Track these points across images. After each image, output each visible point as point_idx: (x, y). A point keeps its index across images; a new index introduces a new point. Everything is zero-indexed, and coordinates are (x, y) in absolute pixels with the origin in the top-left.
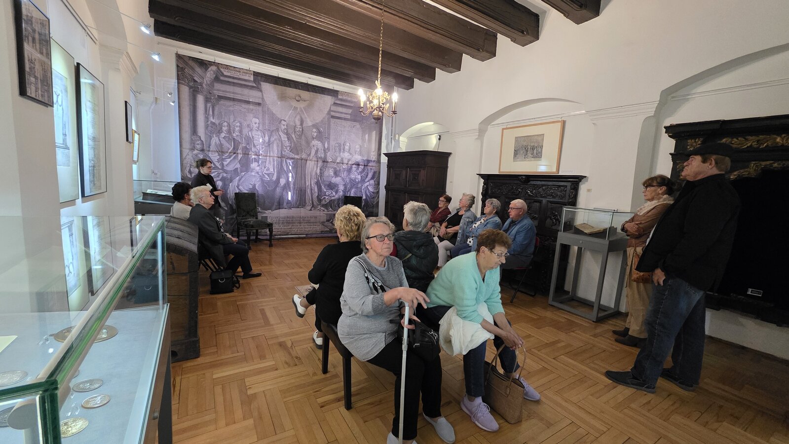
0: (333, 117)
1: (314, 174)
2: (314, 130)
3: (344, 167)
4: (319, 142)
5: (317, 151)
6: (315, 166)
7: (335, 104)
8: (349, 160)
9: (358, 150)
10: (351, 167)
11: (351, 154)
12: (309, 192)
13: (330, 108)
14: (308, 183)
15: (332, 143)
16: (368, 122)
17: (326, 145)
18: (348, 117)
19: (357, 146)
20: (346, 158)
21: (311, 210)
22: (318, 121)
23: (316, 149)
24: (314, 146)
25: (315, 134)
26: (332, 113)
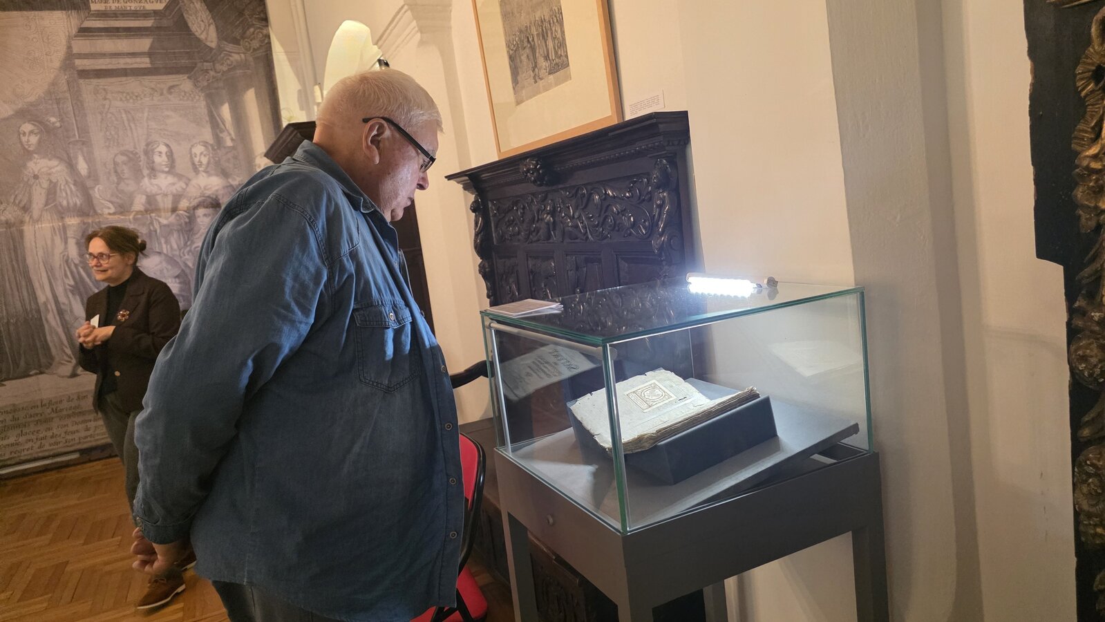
0: (84, 74)
1: (57, 261)
2: (27, 127)
3: (164, 222)
4: (55, 162)
5: (52, 192)
6: (58, 240)
7: (84, 32)
8: (177, 198)
9: (205, 160)
10: (191, 219)
11: (180, 177)
12: (53, 323)
13: (69, 47)
14: (44, 295)
15: (102, 154)
16: (218, 67)
17: (82, 167)
18: (145, 62)
19: (199, 149)
20: (166, 195)
21: (74, 375)
22: (32, 99)
23: (45, 185)
24: (36, 177)
25: (34, 140)
26: (78, 62)
